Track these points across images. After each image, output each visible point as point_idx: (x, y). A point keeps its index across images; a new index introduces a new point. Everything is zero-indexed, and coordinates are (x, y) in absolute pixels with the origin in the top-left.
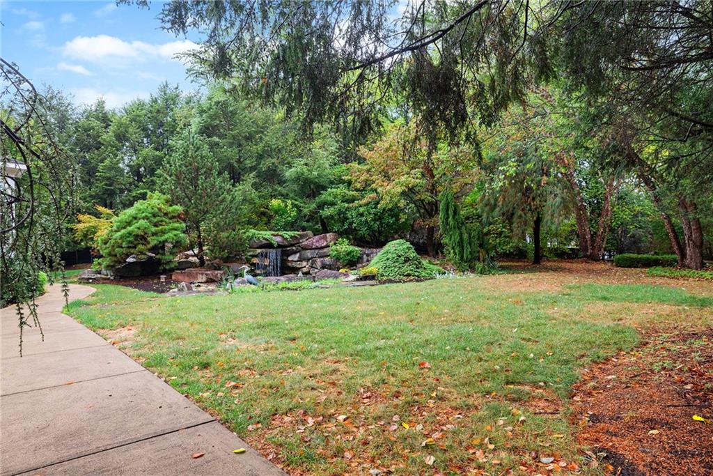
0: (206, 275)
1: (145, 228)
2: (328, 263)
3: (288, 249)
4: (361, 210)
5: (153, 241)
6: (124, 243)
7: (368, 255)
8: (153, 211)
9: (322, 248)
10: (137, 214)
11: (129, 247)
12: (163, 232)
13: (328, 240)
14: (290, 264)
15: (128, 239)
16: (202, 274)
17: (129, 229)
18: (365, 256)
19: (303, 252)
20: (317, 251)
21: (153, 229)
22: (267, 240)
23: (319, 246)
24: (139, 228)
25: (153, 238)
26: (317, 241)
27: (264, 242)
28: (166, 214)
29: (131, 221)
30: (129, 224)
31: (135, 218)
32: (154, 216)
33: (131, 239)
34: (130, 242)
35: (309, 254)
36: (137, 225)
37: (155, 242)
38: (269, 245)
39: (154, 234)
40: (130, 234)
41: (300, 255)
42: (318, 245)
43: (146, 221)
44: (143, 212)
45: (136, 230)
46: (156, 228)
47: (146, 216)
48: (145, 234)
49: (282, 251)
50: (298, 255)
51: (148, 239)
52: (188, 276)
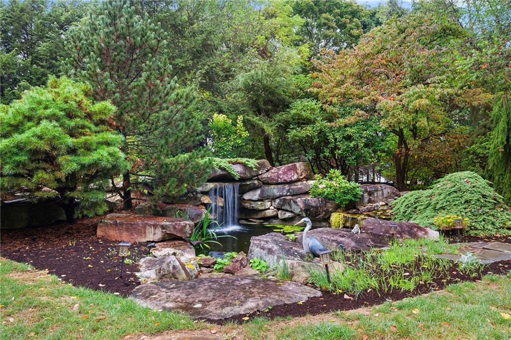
0: (163, 227)
1: (54, 137)
2: (314, 204)
3: (248, 183)
4: (350, 131)
5: (69, 164)
6: (7, 167)
7: (370, 194)
8: (66, 106)
9: (291, 182)
10: (33, 109)
11: (17, 176)
12: (88, 148)
13: (299, 171)
14: (247, 205)
15: (17, 158)
16: (155, 226)
17: (18, 138)
18: (366, 195)
19: (266, 188)
20: (287, 187)
21: (70, 141)
22: (223, 169)
23: (288, 180)
24: (40, 137)
25: (69, 158)
26: (285, 173)
27: (219, 172)
28: (89, 116)
29: (22, 123)
30: (17, 128)
31: (29, 118)
32: (70, 115)
33: (23, 158)
34: (18, 164)
35: (275, 190)
36: (38, 130)
37: (75, 166)
38: (226, 177)
39: (72, 151)
40: (20, 148)
41: (262, 192)
42: (286, 178)
43: (55, 123)
44: (46, 108)
45: (34, 140)
46: (75, 140)
47: (54, 115)
48: (54, 148)
49: (240, 186)
50: (258, 192)
51: (60, 159)
52: (127, 230)
